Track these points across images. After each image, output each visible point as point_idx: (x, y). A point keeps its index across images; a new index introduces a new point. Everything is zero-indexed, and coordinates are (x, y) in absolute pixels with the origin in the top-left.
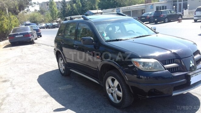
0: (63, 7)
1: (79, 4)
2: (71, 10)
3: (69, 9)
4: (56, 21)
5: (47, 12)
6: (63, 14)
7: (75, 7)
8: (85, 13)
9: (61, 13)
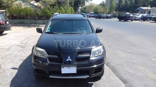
0: (119, 3)
1: (133, 1)
2: (125, 5)
3: (123, 4)
4: (112, 13)
5: (106, 6)
6: (118, 8)
7: (129, 3)
8: (137, 8)
9: (116, 7)
